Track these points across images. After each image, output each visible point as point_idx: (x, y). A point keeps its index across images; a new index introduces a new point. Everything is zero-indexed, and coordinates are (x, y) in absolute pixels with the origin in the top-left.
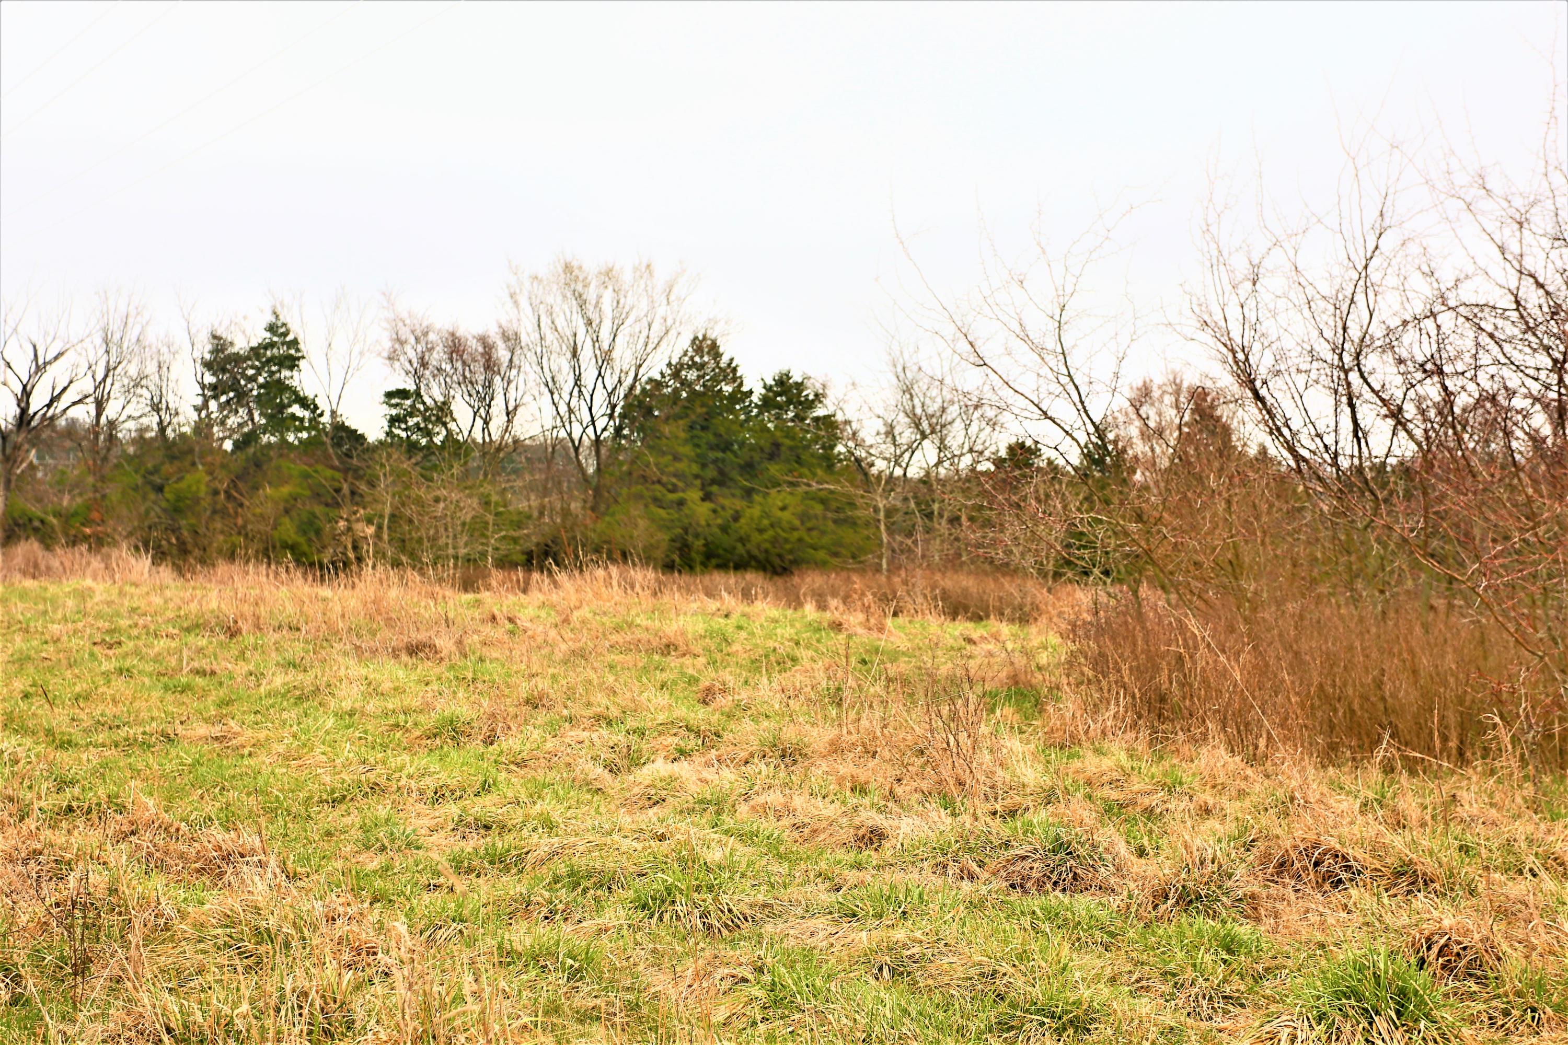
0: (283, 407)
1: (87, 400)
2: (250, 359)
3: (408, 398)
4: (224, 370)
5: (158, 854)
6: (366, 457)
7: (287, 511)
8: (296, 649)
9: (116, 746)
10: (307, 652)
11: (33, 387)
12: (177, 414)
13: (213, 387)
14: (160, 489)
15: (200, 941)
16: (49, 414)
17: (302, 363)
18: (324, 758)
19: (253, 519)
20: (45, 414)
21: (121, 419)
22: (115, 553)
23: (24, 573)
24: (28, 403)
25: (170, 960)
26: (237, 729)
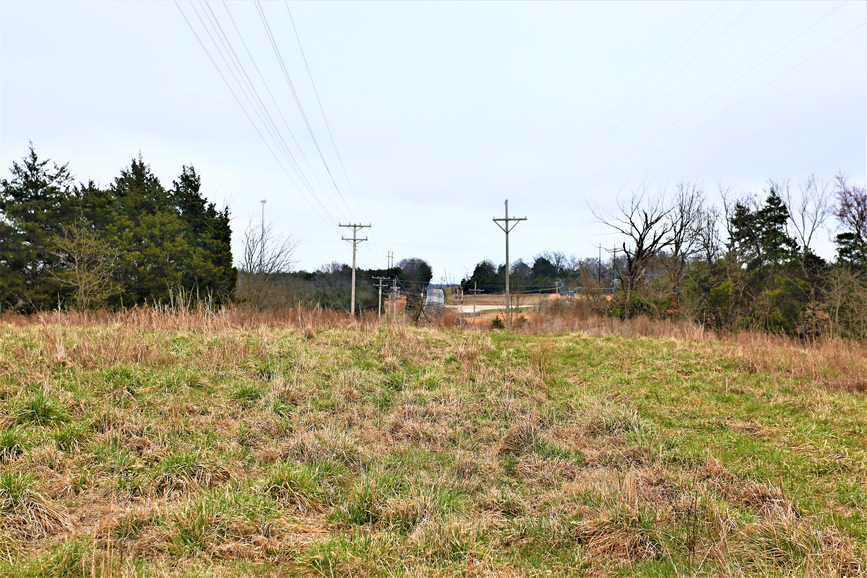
0: (776, 245)
1: (672, 242)
2: (758, 218)
3: (852, 239)
4: (744, 225)
5: (723, 490)
6: (826, 273)
7: (778, 304)
8: (790, 382)
9: (694, 428)
10: (797, 384)
11: (645, 236)
12: (717, 249)
13: (737, 234)
14: (708, 290)
15: (751, 543)
16: (652, 250)
17: (788, 220)
18: (812, 447)
19: (758, 308)
20: (650, 250)
21: (688, 252)
22: (685, 324)
23: (641, 334)
24: (642, 245)
25: (735, 550)
26: (760, 425)
